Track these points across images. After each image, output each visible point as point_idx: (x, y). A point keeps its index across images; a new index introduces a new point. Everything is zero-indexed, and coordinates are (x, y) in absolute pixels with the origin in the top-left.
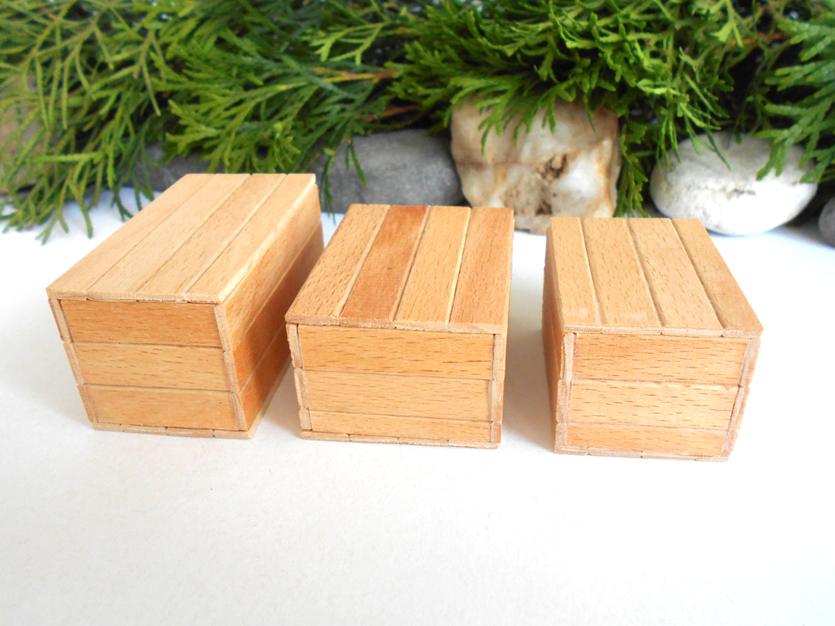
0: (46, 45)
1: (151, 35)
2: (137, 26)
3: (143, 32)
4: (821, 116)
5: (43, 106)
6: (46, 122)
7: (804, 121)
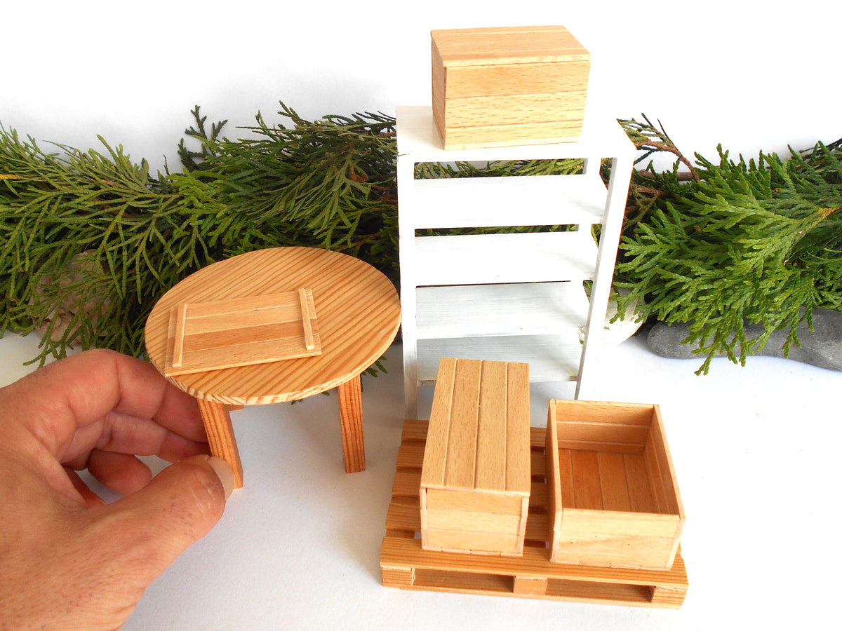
0: (114, 236)
1: (196, 230)
2: (185, 224)
3: (189, 228)
4: (645, 287)
5: (117, 283)
6: (120, 294)
7: (636, 290)
